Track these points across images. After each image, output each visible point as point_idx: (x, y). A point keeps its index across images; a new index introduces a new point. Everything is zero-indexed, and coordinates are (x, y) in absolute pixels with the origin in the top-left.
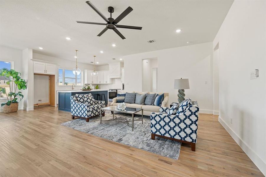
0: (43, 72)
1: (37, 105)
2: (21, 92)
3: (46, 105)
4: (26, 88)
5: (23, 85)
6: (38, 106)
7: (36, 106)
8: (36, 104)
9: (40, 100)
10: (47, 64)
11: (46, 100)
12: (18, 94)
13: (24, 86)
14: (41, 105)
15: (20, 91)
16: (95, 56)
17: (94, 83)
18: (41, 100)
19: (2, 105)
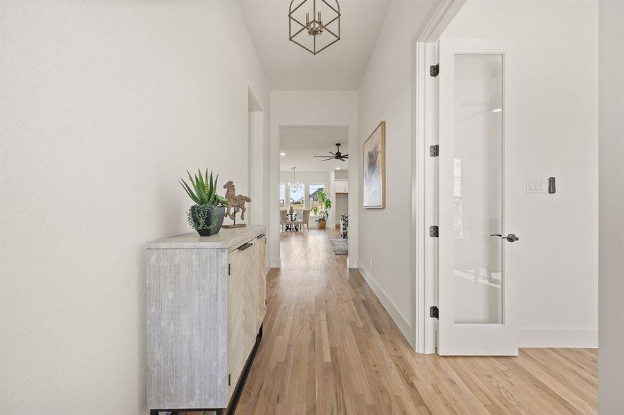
0: (342, 191)
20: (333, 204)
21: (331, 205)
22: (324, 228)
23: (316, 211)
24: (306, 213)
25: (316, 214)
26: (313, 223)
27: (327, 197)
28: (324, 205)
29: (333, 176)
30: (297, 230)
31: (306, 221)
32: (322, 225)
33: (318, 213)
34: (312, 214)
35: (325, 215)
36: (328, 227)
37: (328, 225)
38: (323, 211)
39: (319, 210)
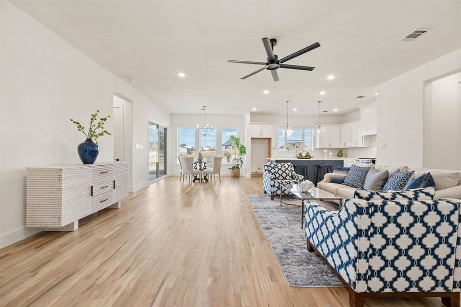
0: (259, 136)
4: (246, 154)
6: (257, 174)
7: (253, 175)
8: (255, 172)
9: (258, 168)
10: (263, 126)
12: (240, 160)
13: (244, 152)
15: (241, 157)
16: (319, 102)
17: (333, 146)
18: (260, 168)
19: (230, 169)
20: (248, 150)
21: (246, 151)
22: (238, 177)
23: (228, 158)
24: (217, 161)
25: (229, 161)
26: (225, 171)
27: (241, 143)
28: (238, 151)
29: (248, 118)
30: (207, 180)
31: (217, 170)
32: (236, 174)
33: (231, 160)
34: (224, 161)
35: (240, 163)
36: (242, 176)
37: (242, 173)
38: (237, 158)
39: (233, 157)
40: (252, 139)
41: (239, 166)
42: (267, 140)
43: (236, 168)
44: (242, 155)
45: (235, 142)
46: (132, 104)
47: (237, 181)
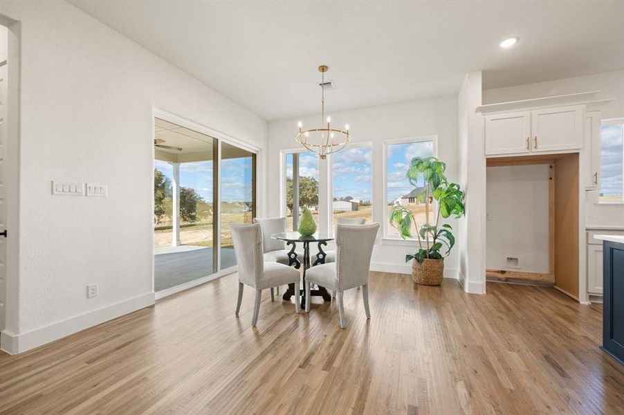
1: (500, 276)
2: (449, 226)
3: (536, 282)
4: (464, 213)
5: (454, 203)
6: (507, 279)
7: (499, 279)
8: (498, 272)
9: (511, 259)
10: (536, 111)
11: (536, 263)
12: (445, 233)
13: (458, 207)
14: (518, 277)
15: (446, 221)
18: (516, 259)
19: (409, 257)
20: (475, 199)
21: (467, 201)
22: (439, 285)
23: (405, 225)
25: (406, 234)
27: (448, 177)
28: (437, 205)
29: (473, 91)
32: (429, 274)
33: (413, 230)
35: (442, 239)
36: (452, 282)
37: (451, 270)
38: (433, 224)
39: (419, 220)
40: (491, 162)
41: (442, 252)
42: (544, 168)
43: (430, 258)
44: (453, 216)
45: (429, 172)
46: (18, 34)
47: (433, 312)
